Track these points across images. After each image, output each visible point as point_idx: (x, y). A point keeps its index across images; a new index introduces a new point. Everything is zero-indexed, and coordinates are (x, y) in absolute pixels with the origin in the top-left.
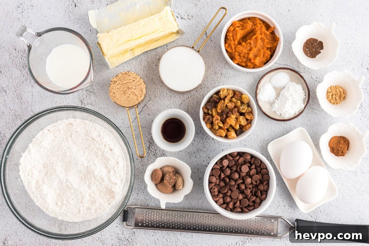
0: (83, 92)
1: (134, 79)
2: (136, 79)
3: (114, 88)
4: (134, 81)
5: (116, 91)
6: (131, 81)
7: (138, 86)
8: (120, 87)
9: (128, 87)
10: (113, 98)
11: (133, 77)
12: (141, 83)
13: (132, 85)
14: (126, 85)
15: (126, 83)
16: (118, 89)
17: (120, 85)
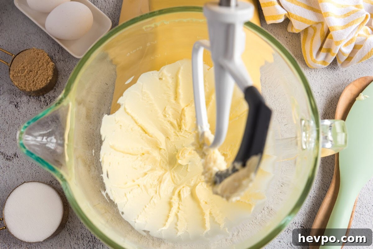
0: (54, 46)
1: (34, 83)
2: (33, 85)
3: (42, 58)
4: (33, 82)
5: (38, 57)
6: (35, 79)
7: (26, 82)
8: (38, 64)
9: (32, 72)
10: (35, 50)
11: (37, 84)
12: (25, 87)
13: (31, 77)
14: (36, 71)
15: (37, 72)
16: (38, 60)
17: (41, 65)
